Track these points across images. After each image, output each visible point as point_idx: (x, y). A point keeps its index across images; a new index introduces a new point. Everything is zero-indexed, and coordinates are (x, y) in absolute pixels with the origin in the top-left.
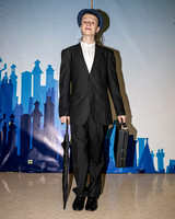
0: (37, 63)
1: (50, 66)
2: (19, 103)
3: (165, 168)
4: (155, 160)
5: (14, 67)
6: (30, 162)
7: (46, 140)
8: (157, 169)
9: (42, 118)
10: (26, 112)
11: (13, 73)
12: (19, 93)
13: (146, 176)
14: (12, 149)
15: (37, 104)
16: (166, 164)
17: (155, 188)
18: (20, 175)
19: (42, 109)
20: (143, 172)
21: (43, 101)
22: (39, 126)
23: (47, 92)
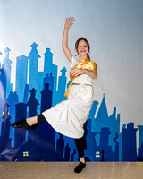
0: (34, 46)
1: (48, 50)
9: (39, 107)
10: (21, 100)
23: (45, 79)
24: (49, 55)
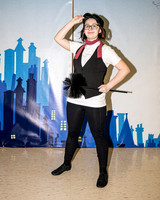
0: (20, 40)
1: (32, 44)
2: (3, 79)
3: (144, 142)
4: (135, 135)
6: (13, 137)
7: (28, 116)
8: (136, 143)
9: (25, 94)
10: (9, 88)
12: (2, 70)
13: (126, 150)
15: (20, 80)
16: (145, 139)
17: (134, 162)
18: (3, 149)
19: (24, 85)
20: (123, 146)
21: (25, 78)
22: (21, 102)
23: (30, 70)
24: (32, 48)
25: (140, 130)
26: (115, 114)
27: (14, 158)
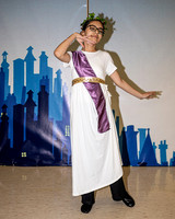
0: (30, 49)
1: (43, 53)
2: (12, 92)
3: (168, 160)
4: (158, 152)
5: (5, 54)
6: (24, 155)
8: (159, 162)
9: (36, 109)
10: (19, 102)
11: (5, 60)
12: (11, 82)
13: (148, 169)
14: (4, 142)
15: (30, 93)
16: (169, 157)
17: (157, 182)
18: (14, 168)
19: (35, 99)
20: (144, 165)
21: (36, 90)
22: (33, 117)
23: (41, 81)
24: (44, 58)
25: (163, 147)
26: (136, 130)
27: (25, 178)
